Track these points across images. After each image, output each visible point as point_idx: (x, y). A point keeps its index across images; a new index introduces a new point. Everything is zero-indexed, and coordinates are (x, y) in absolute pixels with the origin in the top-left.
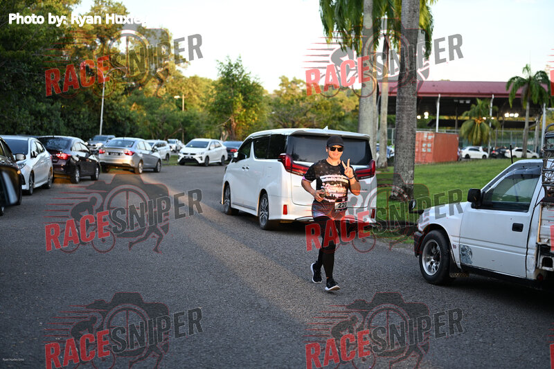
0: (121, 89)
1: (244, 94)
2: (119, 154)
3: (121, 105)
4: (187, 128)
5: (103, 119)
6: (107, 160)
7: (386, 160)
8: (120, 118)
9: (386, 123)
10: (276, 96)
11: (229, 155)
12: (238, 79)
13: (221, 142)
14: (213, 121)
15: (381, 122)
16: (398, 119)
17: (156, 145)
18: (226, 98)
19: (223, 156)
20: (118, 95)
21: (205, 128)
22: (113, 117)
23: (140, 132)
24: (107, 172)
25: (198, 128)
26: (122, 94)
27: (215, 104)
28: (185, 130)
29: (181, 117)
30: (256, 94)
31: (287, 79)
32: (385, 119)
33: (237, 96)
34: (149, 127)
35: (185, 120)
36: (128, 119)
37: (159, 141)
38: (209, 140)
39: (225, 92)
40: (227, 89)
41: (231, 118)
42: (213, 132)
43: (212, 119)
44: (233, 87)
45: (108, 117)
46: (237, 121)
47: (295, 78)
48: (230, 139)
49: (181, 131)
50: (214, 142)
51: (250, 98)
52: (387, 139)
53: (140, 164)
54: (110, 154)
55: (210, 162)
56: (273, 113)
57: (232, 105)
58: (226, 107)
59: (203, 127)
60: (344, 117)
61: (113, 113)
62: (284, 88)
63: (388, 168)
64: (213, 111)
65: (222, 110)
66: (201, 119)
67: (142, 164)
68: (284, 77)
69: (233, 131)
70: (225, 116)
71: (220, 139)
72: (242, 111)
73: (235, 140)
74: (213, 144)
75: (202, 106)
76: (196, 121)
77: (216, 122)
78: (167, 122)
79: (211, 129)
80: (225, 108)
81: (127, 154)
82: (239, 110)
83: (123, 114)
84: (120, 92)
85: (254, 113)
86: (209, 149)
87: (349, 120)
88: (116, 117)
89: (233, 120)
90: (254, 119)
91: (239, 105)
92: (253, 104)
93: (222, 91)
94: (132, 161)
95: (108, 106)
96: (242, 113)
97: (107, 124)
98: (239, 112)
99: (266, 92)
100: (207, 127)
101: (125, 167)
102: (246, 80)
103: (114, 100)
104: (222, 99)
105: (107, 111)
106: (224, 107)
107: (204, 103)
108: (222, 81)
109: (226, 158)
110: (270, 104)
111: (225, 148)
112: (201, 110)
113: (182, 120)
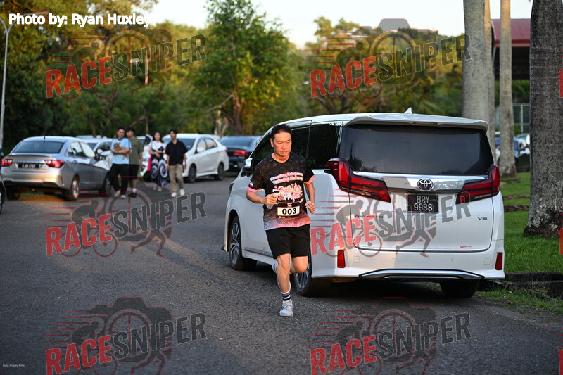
0: (36, 50)
1: (255, 52)
2: (37, 166)
3: (36, 79)
4: (154, 116)
5: (6, 103)
6: (14, 177)
7: (513, 162)
8: (35, 101)
9: (510, 95)
10: (310, 53)
11: (230, 161)
12: (243, 25)
13: (215, 137)
14: (200, 102)
15: (502, 94)
16: (535, 90)
17: (100, 148)
18: (223, 60)
19: (222, 164)
20: (32, 60)
21: (187, 115)
22: (23, 100)
23: (72, 126)
24: (16, 199)
25: (174, 115)
26: (38, 59)
27: (204, 71)
28: (150, 118)
29: (144, 95)
30: (275, 51)
31: (328, 22)
32: (509, 88)
33: (243, 57)
34: (88, 116)
35: (150, 102)
36: (50, 102)
37: (106, 140)
38: (196, 136)
39: (221, 50)
40: (224, 45)
41: (234, 95)
42: (201, 121)
43: (199, 97)
44: (235, 41)
45: (13, 100)
46: (243, 100)
47: (342, 21)
48: (231, 131)
49: (145, 120)
50: (205, 139)
51: (266, 59)
52: (513, 124)
53: (75, 183)
54: (20, 166)
55: (198, 175)
56: (307, 83)
57: (234, 73)
58: (224, 75)
59: (183, 113)
60: (433, 87)
61: (22, 93)
62: (324, 38)
63: (518, 175)
64: (199, 84)
65: (217, 82)
66: (178, 99)
67: (78, 182)
68: (322, 18)
69: (237, 118)
70: (222, 91)
71: (212, 133)
72: (250, 82)
73: (241, 133)
74: (202, 142)
75: (180, 75)
76: (170, 103)
77: (205, 103)
78: (119, 106)
79: (197, 116)
80: (222, 79)
81: (51, 165)
82: (246, 81)
83: (40, 93)
84: (35, 56)
85: (273, 84)
86: (196, 152)
87: (441, 92)
88: (29, 99)
89: (237, 98)
90: (274, 96)
91: (247, 73)
92: (270, 69)
93: (216, 47)
94: (60, 178)
95: (14, 81)
96: (252, 86)
97: (13, 112)
98: (246, 85)
99: (293, 46)
100: (190, 112)
101: (48, 190)
102: (257, 28)
103: (23, 69)
104: (216, 63)
105: (12, 90)
106: (220, 76)
107: (183, 71)
108: (216, 30)
109: (227, 167)
110: (300, 68)
111: (224, 148)
112: (178, 83)
113: (146, 101)
